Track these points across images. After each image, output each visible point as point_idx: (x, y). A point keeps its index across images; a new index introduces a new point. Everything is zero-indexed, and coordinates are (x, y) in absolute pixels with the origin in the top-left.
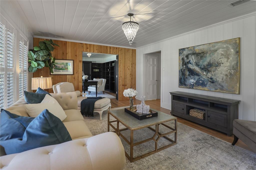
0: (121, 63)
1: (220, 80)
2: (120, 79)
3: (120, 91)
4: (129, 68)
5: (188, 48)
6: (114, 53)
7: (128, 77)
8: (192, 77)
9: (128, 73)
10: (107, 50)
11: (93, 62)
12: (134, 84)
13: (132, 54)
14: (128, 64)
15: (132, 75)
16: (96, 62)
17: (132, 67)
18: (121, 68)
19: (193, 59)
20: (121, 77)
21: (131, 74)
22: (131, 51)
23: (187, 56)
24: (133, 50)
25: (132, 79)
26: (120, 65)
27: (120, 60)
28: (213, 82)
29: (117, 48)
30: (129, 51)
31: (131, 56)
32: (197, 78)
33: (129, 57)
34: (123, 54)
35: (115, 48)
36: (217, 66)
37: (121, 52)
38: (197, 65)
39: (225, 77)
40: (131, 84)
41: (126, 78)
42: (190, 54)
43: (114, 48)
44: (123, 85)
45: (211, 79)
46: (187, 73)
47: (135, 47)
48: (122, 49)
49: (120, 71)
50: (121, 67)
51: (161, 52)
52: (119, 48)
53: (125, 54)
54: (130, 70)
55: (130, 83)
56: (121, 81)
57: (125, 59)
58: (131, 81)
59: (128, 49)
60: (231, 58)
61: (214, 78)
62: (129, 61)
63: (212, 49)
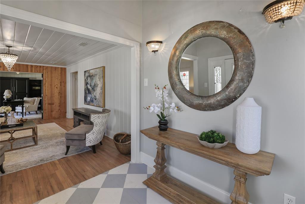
0: (46, 82)
1: (97, 97)
2: (45, 98)
3: (45, 110)
4: (57, 86)
5: (87, 71)
6: (37, 71)
7: (56, 96)
8: (89, 95)
9: (55, 92)
10: (28, 68)
11: (31, 78)
12: (63, 102)
13: (61, 73)
14: (55, 83)
15: (61, 94)
16: (36, 78)
17: (61, 85)
18: (47, 87)
19: (89, 80)
20: (47, 96)
21: (59, 93)
22: (59, 70)
23: (87, 78)
24: (61, 68)
25: (61, 97)
26: (45, 84)
27: (45, 79)
28: (96, 100)
29: (40, 67)
30: (57, 70)
31: (59, 74)
32: (90, 95)
33: (57, 76)
34: (49, 73)
35: (39, 67)
36: (97, 87)
37: (46, 71)
38: (91, 86)
39: (99, 95)
40: (59, 103)
41: (53, 97)
42: (88, 76)
43: (37, 66)
44: (49, 104)
45: (95, 96)
46: (87, 92)
47: (65, 65)
48: (47, 67)
49: (46, 90)
50: (46, 85)
51: (77, 73)
52: (43, 66)
53: (51, 72)
54: (59, 89)
55: (59, 101)
56: (46, 100)
57: (51, 77)
58: (60, 99)
59: (56, 67)
60: (101, 81)
61: (96, 96)
62: (57, 80)
63: (95, 73)
